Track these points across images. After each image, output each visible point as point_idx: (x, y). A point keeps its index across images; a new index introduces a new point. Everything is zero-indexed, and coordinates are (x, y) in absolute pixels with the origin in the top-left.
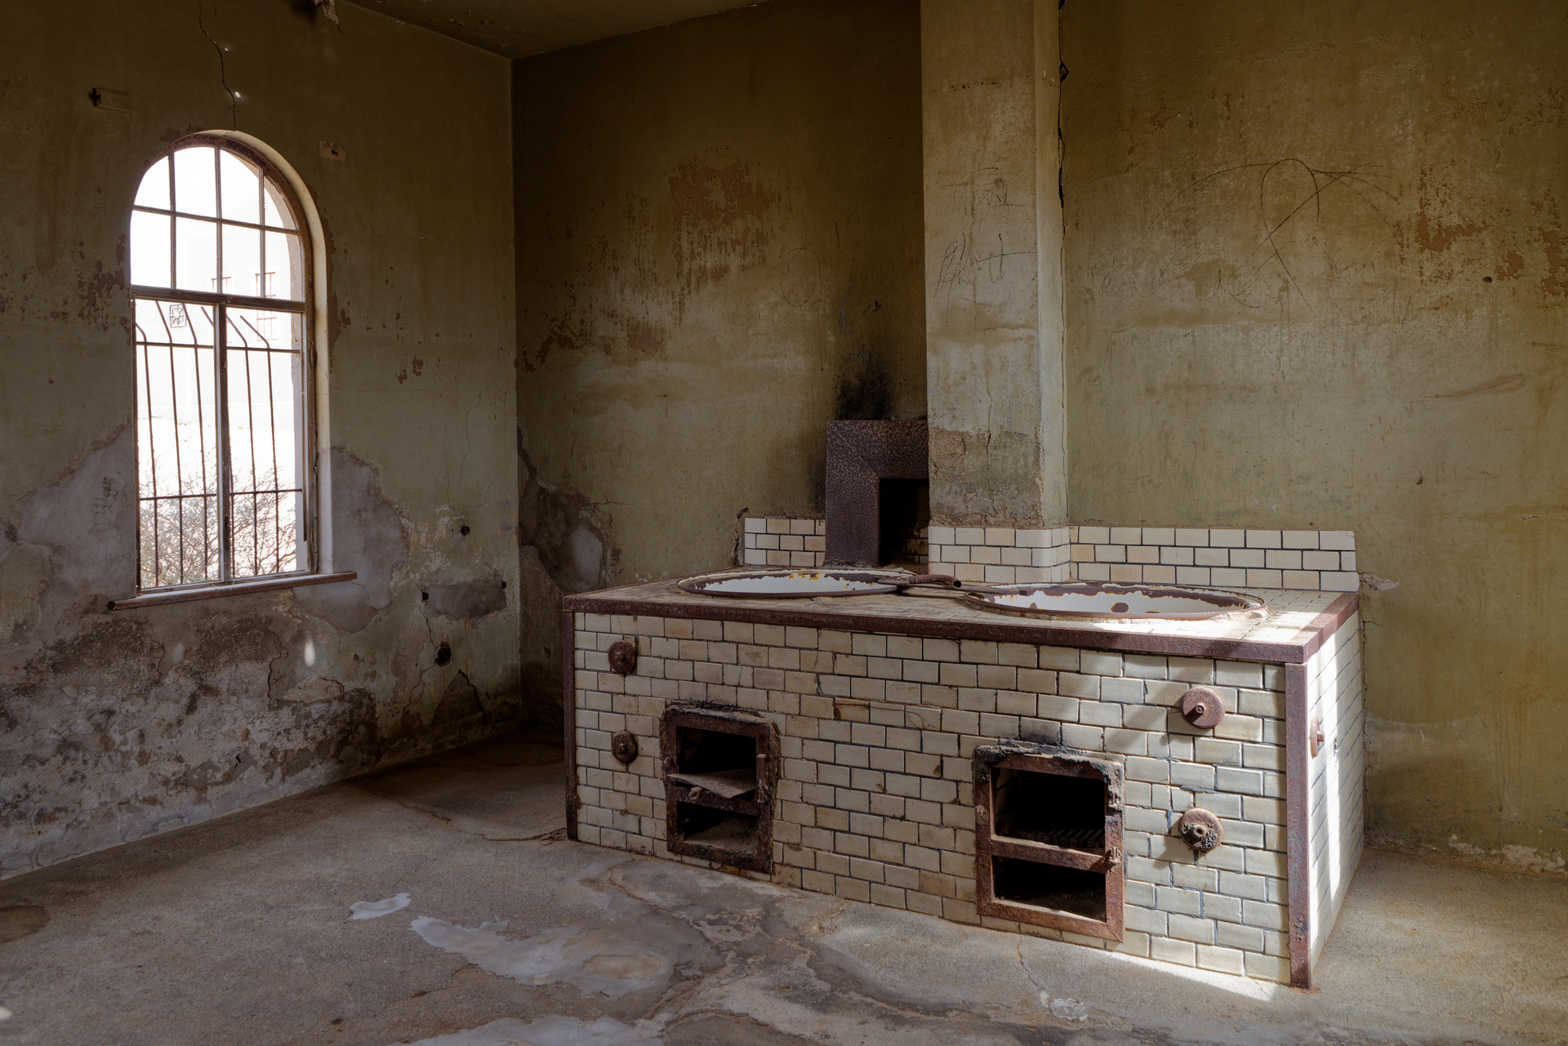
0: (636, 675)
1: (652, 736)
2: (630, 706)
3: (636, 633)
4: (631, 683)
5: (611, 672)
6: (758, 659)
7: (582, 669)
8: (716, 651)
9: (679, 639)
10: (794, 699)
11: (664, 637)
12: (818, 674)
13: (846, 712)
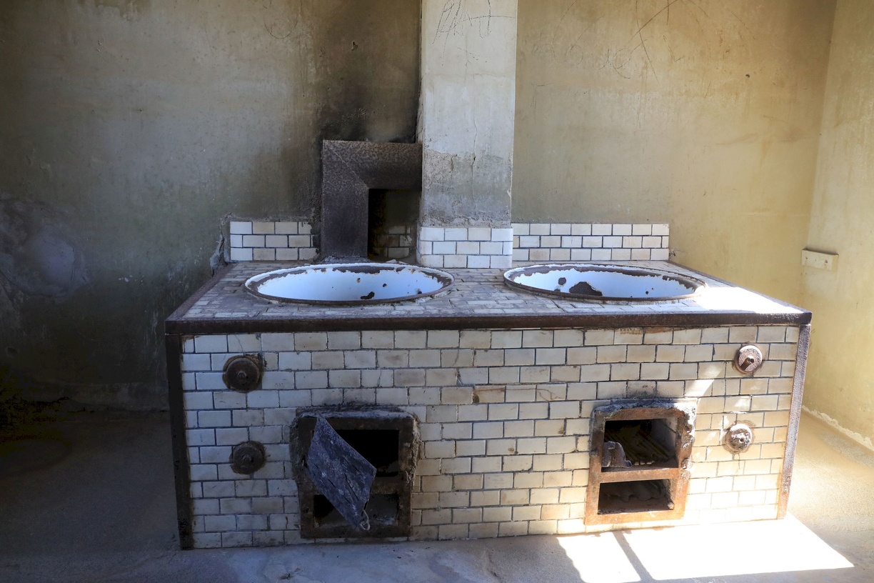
0: (261, 389)
1: (281, 443)
2: (254, 418)
3: (259, 350)
4: (254, 398)
5: (229, 389)
6: (398, 362)
7: (192, 391)
8: (351, 359)
9: (311, 352)
10: (436, 392)
11: (295, 351)
12: (458, 368)
13: (484, 397)
